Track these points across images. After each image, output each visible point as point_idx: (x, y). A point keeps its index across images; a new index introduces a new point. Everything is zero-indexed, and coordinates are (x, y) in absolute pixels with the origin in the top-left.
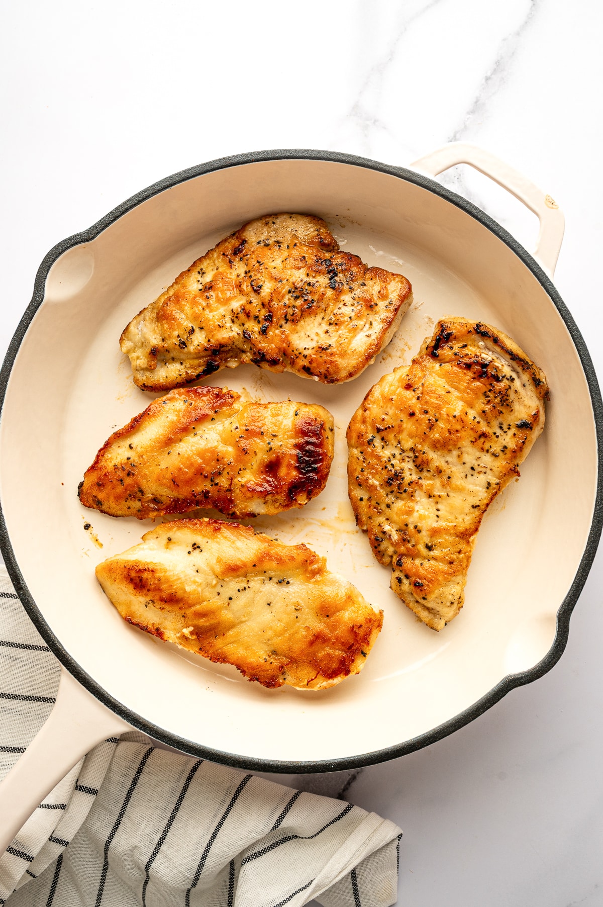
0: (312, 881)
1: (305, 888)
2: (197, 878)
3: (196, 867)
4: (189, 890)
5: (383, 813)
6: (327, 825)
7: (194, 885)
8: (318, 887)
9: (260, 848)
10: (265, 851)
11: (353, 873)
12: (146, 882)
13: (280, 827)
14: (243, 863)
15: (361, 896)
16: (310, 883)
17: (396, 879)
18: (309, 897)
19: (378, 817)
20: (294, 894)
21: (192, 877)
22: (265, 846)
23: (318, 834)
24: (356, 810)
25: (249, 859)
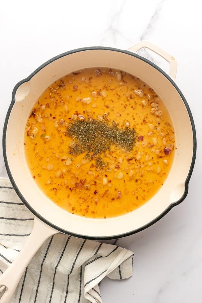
0: (107, 269)
1: (105, 271)
2: (72, 271)
3: (71, 267)
4: (69, 275)
5: (128, 248)
6: (111, 253)
7: (71, 273)
8: (110, 270)
9: (91, 261)
10: (92, 261)
11: (119, 267)
12: (55, 274)
13: (97, 253)
14: (86, 265)
15: (122, 274)
16: (107, 270)
17: (132, 268)
18: (107, 273)
19: (126, 249)
20: (102, 273)
21: (70, 271)
22: (92, 260)
23: (108, 255)
24: (120, 248)
25: (88, 264)
